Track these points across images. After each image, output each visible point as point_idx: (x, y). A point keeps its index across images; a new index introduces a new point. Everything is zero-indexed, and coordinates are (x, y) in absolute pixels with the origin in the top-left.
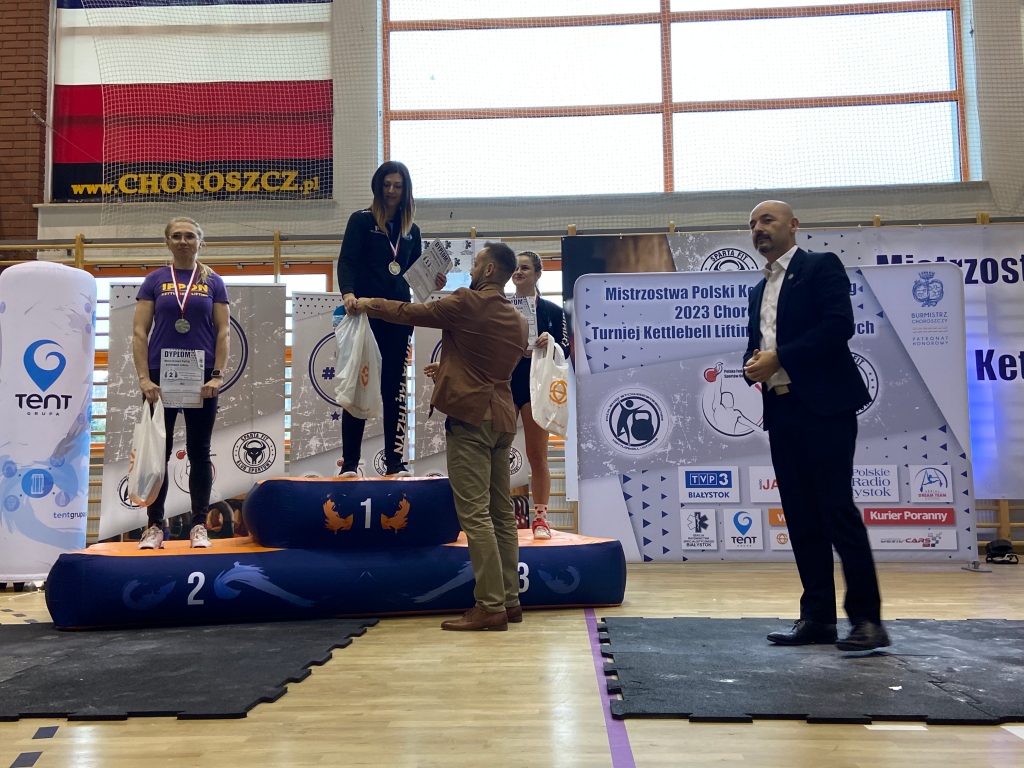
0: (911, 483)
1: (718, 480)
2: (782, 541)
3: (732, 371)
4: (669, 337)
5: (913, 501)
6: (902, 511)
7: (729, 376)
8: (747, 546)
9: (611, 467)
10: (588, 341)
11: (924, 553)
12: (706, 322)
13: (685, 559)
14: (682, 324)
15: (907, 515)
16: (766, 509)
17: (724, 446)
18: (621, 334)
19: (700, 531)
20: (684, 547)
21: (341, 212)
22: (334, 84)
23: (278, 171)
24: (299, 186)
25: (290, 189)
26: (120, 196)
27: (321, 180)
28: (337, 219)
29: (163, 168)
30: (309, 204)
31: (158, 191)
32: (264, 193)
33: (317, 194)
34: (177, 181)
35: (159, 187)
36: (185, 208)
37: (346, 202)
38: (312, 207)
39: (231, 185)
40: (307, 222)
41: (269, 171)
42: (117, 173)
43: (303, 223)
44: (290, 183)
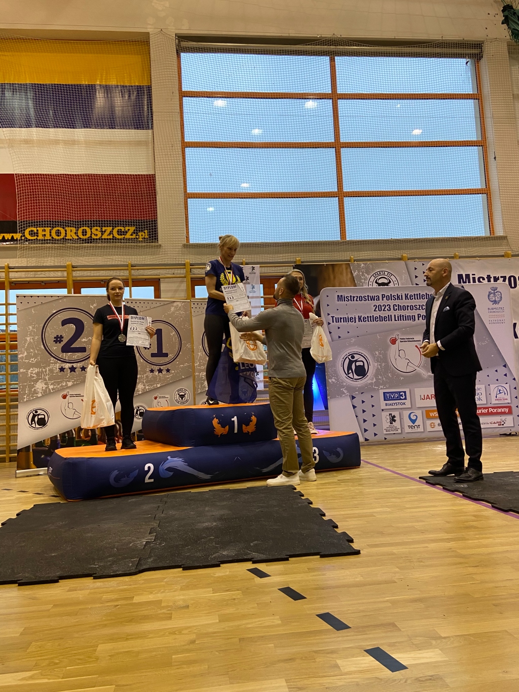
0: (492, 394)
1: (400, 396)
2: (433, 426)
3: (404, 339)
4: (371, 321)
5: (493, 403)
6: (488, 408)
7: (403, 341)
8: (416, 430)
9: (345, 392)
10: (329, 324)
11: (499, 429)
12: (389, 313)
13: (385, 439)
14: (377, 314)
15: (491, 410)
16: (424, 410)
17: (402, 378)
18: (346, 320)
19: (392, 424)
20: (385, 432)
21: (164, 250)
22: (157, 177)
23: (123, 227)
24: (136, 235)
25: (131, 237)
26: (27, 241)
27: (150, 232)
28: (162, 254)
29: (53, 224)
30: (144, 246)
31: (50, 238)
32: (116, 239)
33: (147, 240)
34: (62, 232)
35: (50, 235)
36: (68, 248)
37: (166, 245)
38: (147, 248)
39: (95, 234)
40: (144, 257)
41: (118, 226)
42: (24, 227)
43: (141, 257)
44: (131, 234)
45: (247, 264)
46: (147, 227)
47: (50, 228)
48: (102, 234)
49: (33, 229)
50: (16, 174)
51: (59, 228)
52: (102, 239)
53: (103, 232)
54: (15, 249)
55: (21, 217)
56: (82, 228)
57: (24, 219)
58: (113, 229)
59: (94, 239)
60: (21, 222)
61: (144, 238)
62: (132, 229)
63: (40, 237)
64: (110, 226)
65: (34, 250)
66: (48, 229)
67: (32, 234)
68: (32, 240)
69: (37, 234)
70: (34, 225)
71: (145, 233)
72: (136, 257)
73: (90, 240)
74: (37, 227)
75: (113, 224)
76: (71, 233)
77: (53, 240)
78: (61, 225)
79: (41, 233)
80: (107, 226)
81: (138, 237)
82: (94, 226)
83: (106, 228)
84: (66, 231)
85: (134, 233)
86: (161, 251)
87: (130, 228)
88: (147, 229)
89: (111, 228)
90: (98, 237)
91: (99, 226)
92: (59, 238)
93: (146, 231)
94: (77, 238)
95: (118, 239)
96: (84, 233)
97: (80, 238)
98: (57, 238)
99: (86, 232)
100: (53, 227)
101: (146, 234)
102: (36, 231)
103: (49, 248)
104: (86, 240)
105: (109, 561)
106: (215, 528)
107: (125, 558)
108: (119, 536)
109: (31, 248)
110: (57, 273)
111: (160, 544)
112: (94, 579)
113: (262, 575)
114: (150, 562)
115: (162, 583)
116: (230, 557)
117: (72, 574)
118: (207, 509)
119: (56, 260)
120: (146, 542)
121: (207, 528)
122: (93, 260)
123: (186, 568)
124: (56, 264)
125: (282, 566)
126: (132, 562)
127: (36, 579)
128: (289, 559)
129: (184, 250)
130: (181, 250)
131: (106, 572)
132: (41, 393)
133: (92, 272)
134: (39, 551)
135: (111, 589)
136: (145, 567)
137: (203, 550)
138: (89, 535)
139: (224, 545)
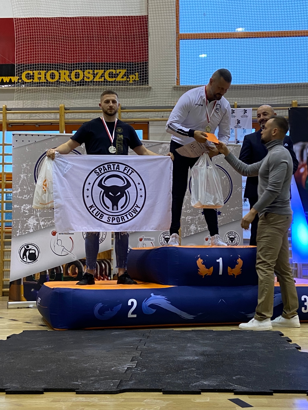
21: (153, 93)
22: (149, 18)
23: (115, 69)
24: (127, 78)
25: (122, 80)
26: (23, 84)
27: (140, 74)
28: (151, 97)
29: (48, 67)
30: (135, 88)
31: (45, 81)
32: (107, 82)
33: (138, 83)
34: (56, 75)
35: (45, 78)
36: (61, 90)
37: (156, 87)
38: (137, 91)
39: (87, 77)
40: (134, 99)
41: (110, 69)
42: (21, 70)
43: (131, 100)
44: (122, 76)
45: (239, 107)
46: (138, 69)
47: (45, 71)
48: (94, 77)
49: (29, 72)
50: (15, 18)
51: (54, 71)
52: (94, 82)
53: (94, 75)
54: (13, 91)
55: (19, 60)
56: (75, 71)
57: (21, 62)
58: (105, 72)
59: (86, 82)
60: (19, 65)
61: (135, 81)
62: (123, 71)
63: (36, 80)
64: (102, 69)
65: (30, 93)
66: (43, 72)
67: (28, 77)
68: (28, 83)
69: (32, 77)
70: (31, 68)
71: (135, 75)
72: (126, 100)
73: (82, 83)
74: (33, 70)
75: (105, 66)
76: (64, 76)
77: (48, 83)
78: (55, 68)
79: (36, 76)
80: (99, 69)
81: (128, 79)
82: (86, 69)
83: (98, 71)
84: (60, 73)
85: (125, 75)
86: (151, 93)
87: (121, 70)
88: (138, 72)
89: (103, 70)
90: (90, 80)
91: (92, 69)
92: (54, 80)
93: (137, 74)
94: (70, 80)
95: (109, 82)
96: (77, 75)
97: (73, 81)
98: (51, 81)
99: (79, 75)
100: (48, 70)
101: (137, 76)
102: (32, 74)
103: (44, 91)
104: (78, 82)
105: (92, 380)
106: (196, 361)
107: (107, 379)
108: (102, 361)
109: (28, 90)
110: (50, 115)
111: (141, 370)
112: (76, 394)
113: (244, 405)
114: (131, 384)
115: (143, 403)
116: (211, 386)
117: (56, 388)
118: (189, 345)
119: (50, 103)
120: (128, 368)
121: (189, 361)
122: (84, 102)
123: (166, 392)
124: (50, 107)
125: (266, 399)
126: (113, 383)
127: (22, 389)
128: (274, 394)
129: (173, 92)
130: (171, 92)
131: (88, 389)
132: (33, 229)
133: (83, 114)
134: (27, 367)
135: (92, 403)
136: (125, 388)
137: (183, 378)
138: (73, 358)
139: (206, 377)
